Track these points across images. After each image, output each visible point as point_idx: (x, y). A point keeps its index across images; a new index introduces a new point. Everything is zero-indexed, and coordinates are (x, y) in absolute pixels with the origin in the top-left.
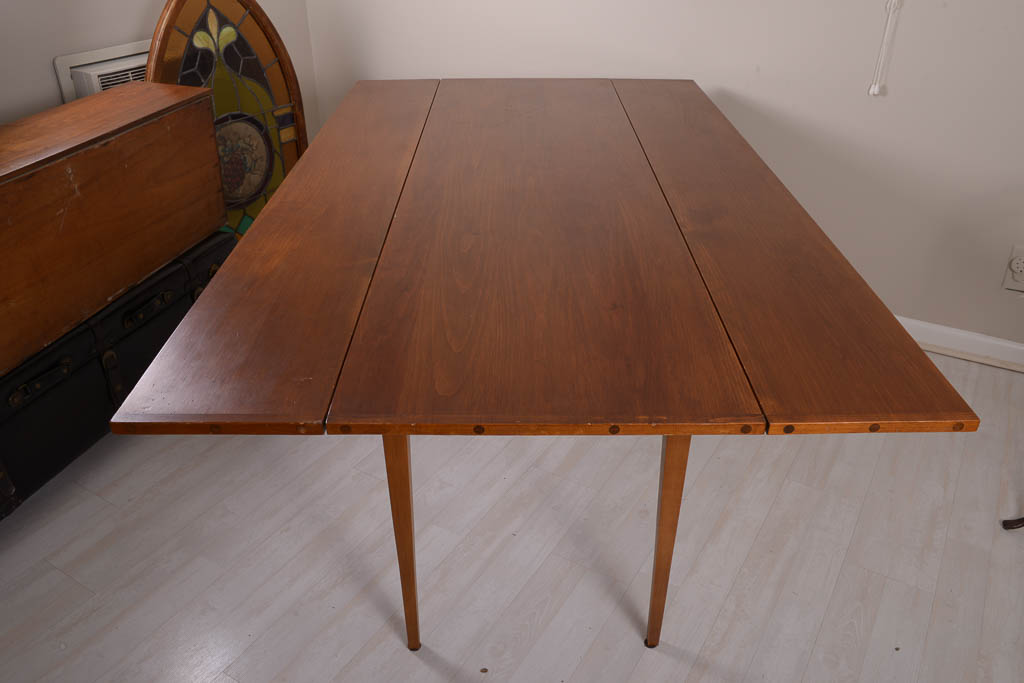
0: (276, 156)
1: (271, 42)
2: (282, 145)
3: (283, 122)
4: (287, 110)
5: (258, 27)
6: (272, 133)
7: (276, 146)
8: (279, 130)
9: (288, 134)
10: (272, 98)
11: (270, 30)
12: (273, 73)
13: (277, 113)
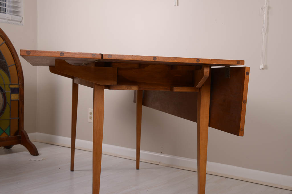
0: (7, 105)
1: (13, 56)
2: (11, 100)
3: (13, 91)
4: (17, 86)
5: (8, 49)
6: (7, 95)
7: (8, 100)
8: (11, 94)
9: (15, 97)
10: (10, 80)
11: (13, 51)
12: (12, 69)
13: (11, 86)
